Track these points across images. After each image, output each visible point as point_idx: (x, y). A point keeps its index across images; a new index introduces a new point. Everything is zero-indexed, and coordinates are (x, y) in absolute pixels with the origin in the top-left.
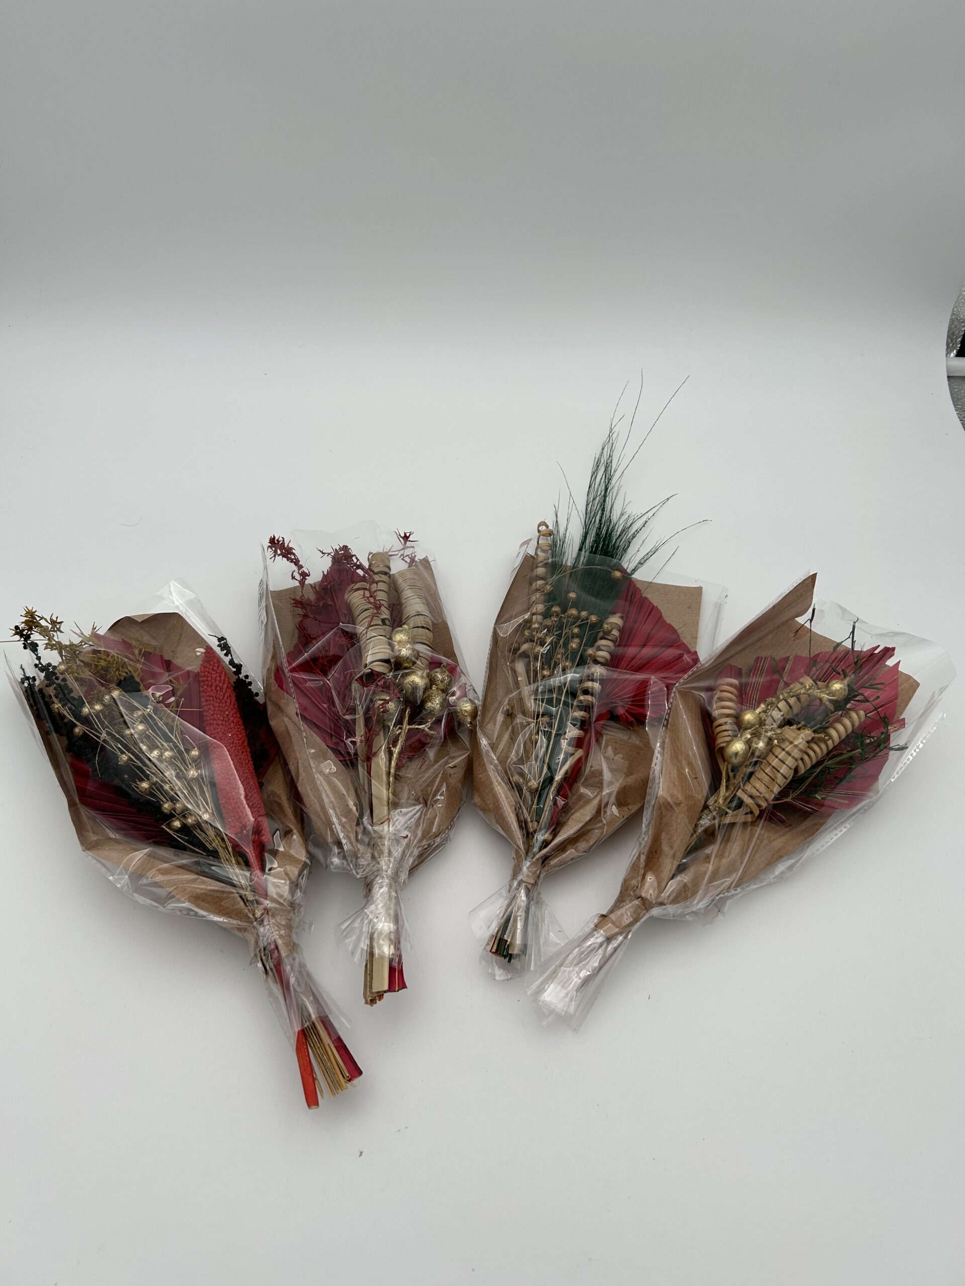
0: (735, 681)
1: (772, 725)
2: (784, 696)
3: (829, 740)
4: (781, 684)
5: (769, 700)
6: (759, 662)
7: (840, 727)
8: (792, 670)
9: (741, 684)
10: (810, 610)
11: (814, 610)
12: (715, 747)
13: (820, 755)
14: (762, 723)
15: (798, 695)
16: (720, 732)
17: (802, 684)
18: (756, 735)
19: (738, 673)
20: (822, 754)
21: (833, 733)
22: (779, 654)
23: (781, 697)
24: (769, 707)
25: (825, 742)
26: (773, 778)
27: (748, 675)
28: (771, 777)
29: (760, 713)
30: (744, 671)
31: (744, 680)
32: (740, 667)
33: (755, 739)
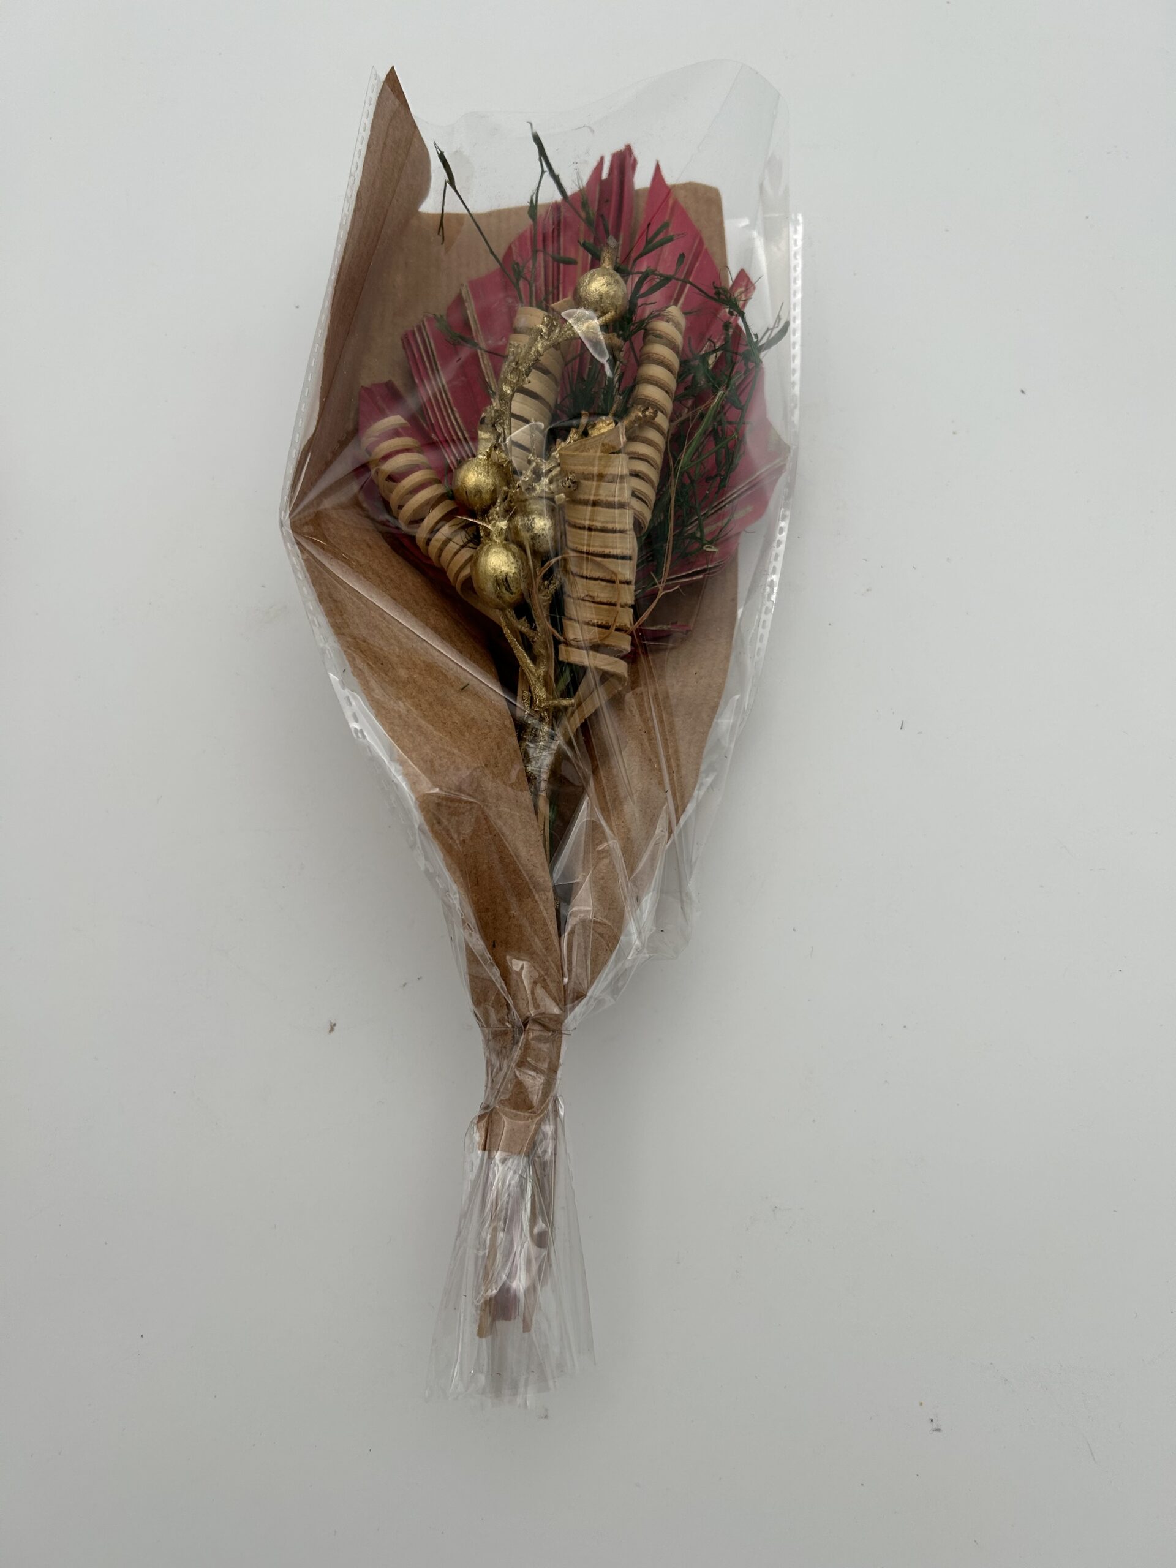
0: (395, 420)
1: (530, 462)
2: (510, 384)
3: (655, 413)
4: (485, 362)
5: (488, 413)
6: (413, 343)
7: (655, 371)
8: (485, 316)
9: (413, 419)
10: (436, 164)
11: (441, 156)
12: (454, 588)
13: (658, 458)
14: (506, 473)
15: (537, 360)
16: (441, 550)
17: (528, 330)
18: (515, 508)
19: (392, 396)
20: (659, 450)
21: (651, 392)
22: (439, 301)
23: (507, 390)
24: (499, 430)
25: (649, 423)
26: (608, 578)
27: (412, 386)
28: (602, 580)
29: (489, 456)
30: (398, 383)
31: (412, 403)
32: (386, 380)
33: (519, 521)
